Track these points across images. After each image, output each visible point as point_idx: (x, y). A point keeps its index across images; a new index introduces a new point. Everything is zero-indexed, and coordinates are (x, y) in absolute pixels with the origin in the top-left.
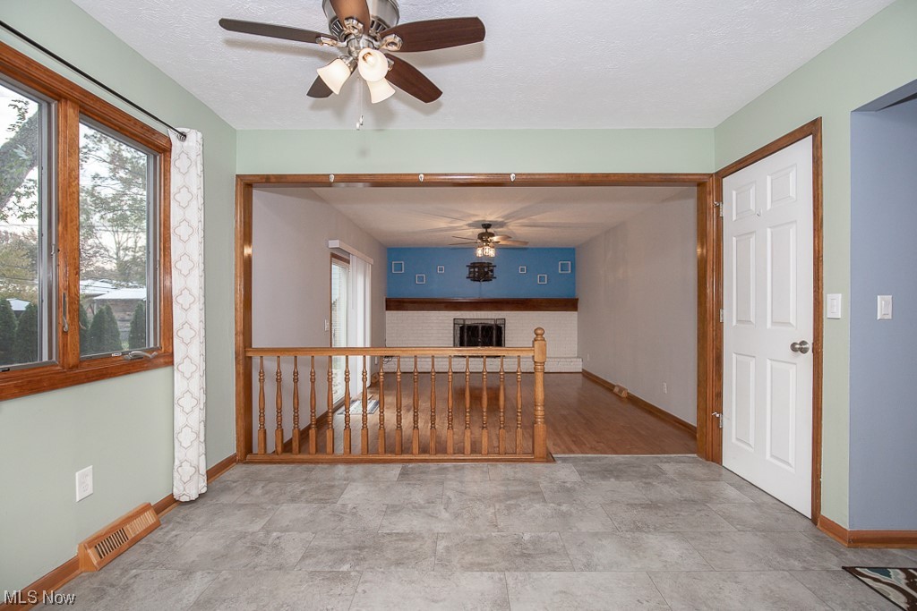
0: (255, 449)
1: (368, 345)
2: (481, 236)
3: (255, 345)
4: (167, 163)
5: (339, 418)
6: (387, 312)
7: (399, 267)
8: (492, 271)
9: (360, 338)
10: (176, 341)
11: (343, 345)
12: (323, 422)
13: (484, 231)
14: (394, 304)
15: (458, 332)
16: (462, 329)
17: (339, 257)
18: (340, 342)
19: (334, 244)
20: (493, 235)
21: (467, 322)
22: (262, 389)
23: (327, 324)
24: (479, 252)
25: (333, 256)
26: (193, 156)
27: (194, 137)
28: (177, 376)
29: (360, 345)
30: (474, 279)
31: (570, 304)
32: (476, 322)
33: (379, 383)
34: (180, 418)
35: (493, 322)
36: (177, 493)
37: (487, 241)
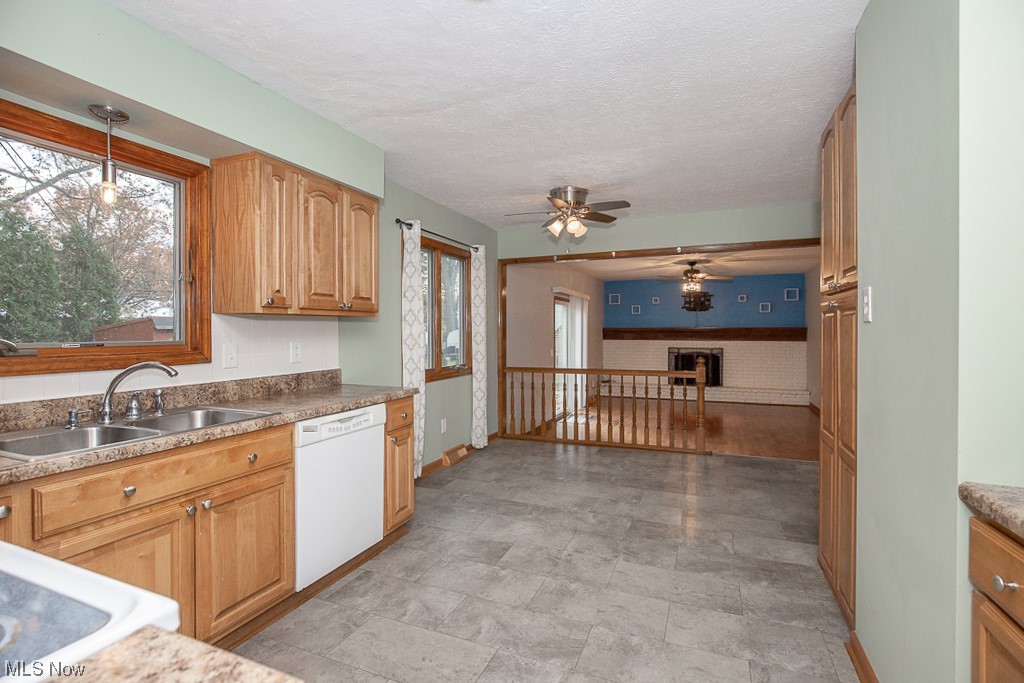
0: (508, 432)
1: (585, 367)
2: (686, 273)
3: (508, 365)
4: (469, 264)
5: (560, 425)
6: (604, 341)
7: (615, 299)
8: (709, 300)
9: (579, 360)
10: (474, 361)
11: (565, 367)
12: (550, 425)
13: (689, 267)
14: (610, 334)
15: (673, 361)
16: (676, 357)
17: (562, 298)
18: (562, 364)
19: (557, 290)
20: (698, 272)
21: (682, 351)
22: (512, 393)
23: (552, 351)
24: (685, 288)
25: (556, 298)
26: (481, 259)
27: (482, 249)
28: (474, 380)
29: (578, 366)
30: (689, 309)
31: (798, 334)
32: (692, 351)
33: (594, 402)
34: (476, 403)
35: (709, 352)
36: (474, 443)
37: (692, 278)
